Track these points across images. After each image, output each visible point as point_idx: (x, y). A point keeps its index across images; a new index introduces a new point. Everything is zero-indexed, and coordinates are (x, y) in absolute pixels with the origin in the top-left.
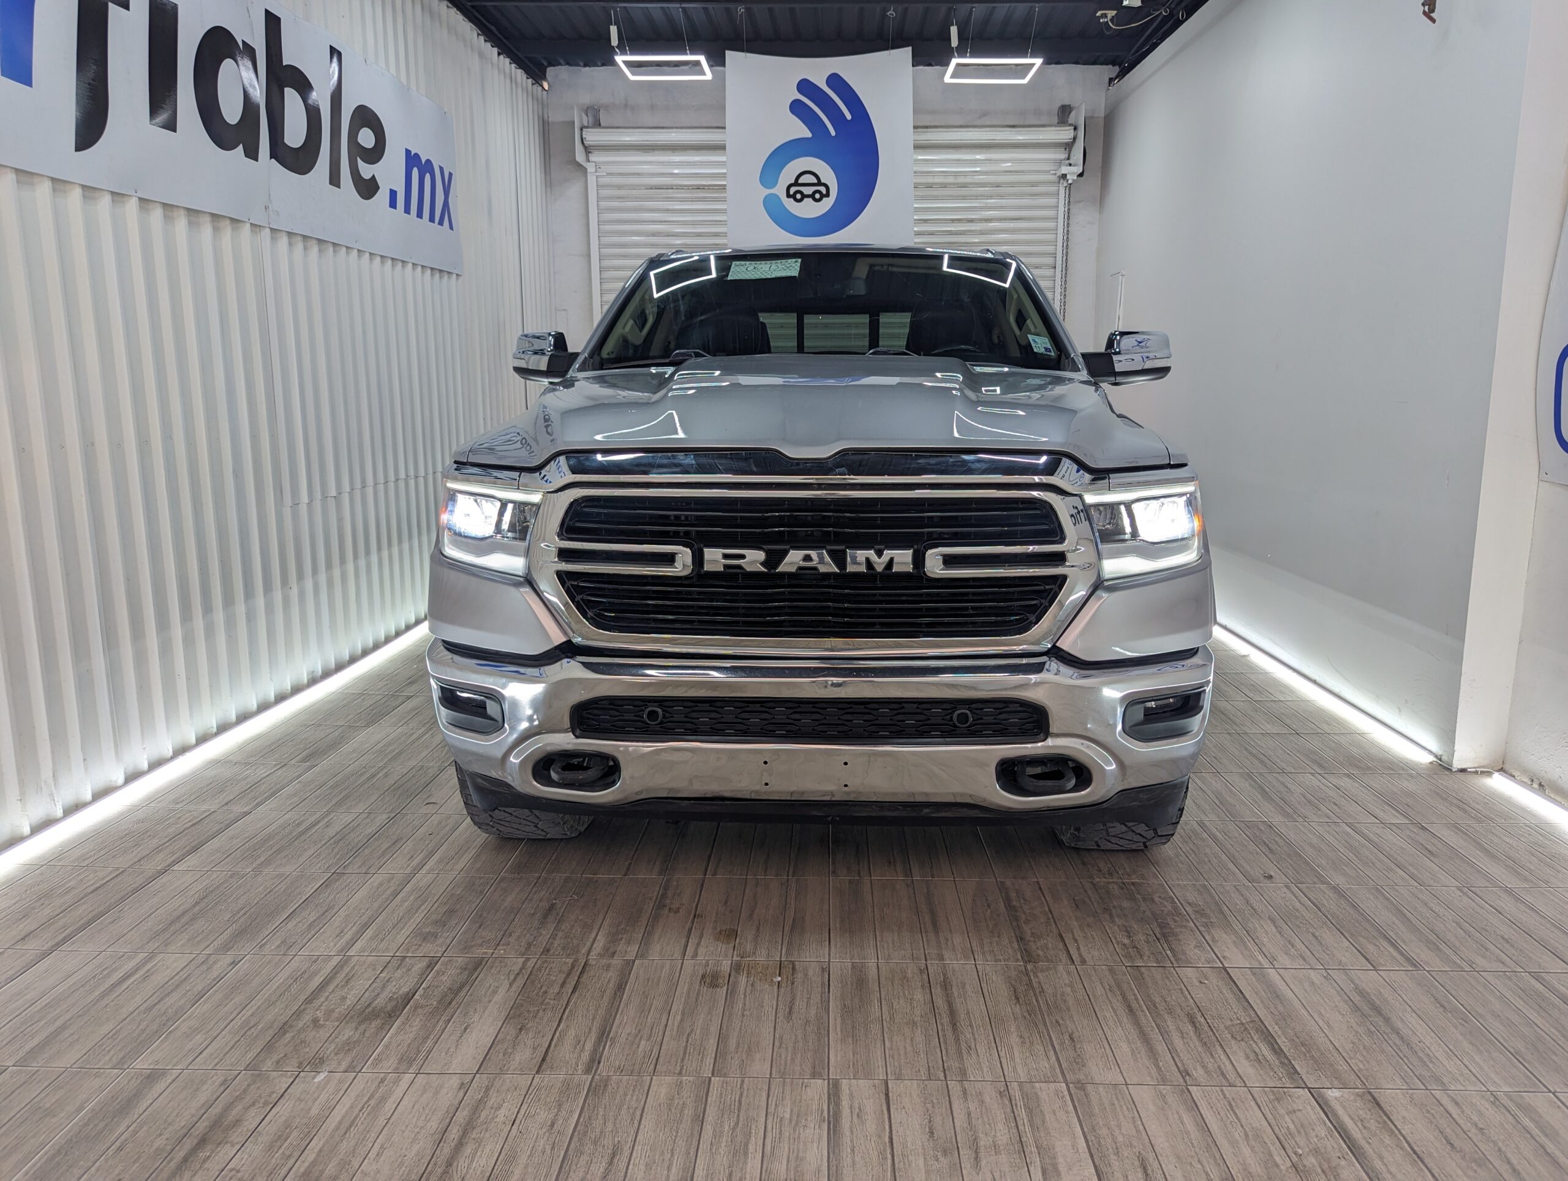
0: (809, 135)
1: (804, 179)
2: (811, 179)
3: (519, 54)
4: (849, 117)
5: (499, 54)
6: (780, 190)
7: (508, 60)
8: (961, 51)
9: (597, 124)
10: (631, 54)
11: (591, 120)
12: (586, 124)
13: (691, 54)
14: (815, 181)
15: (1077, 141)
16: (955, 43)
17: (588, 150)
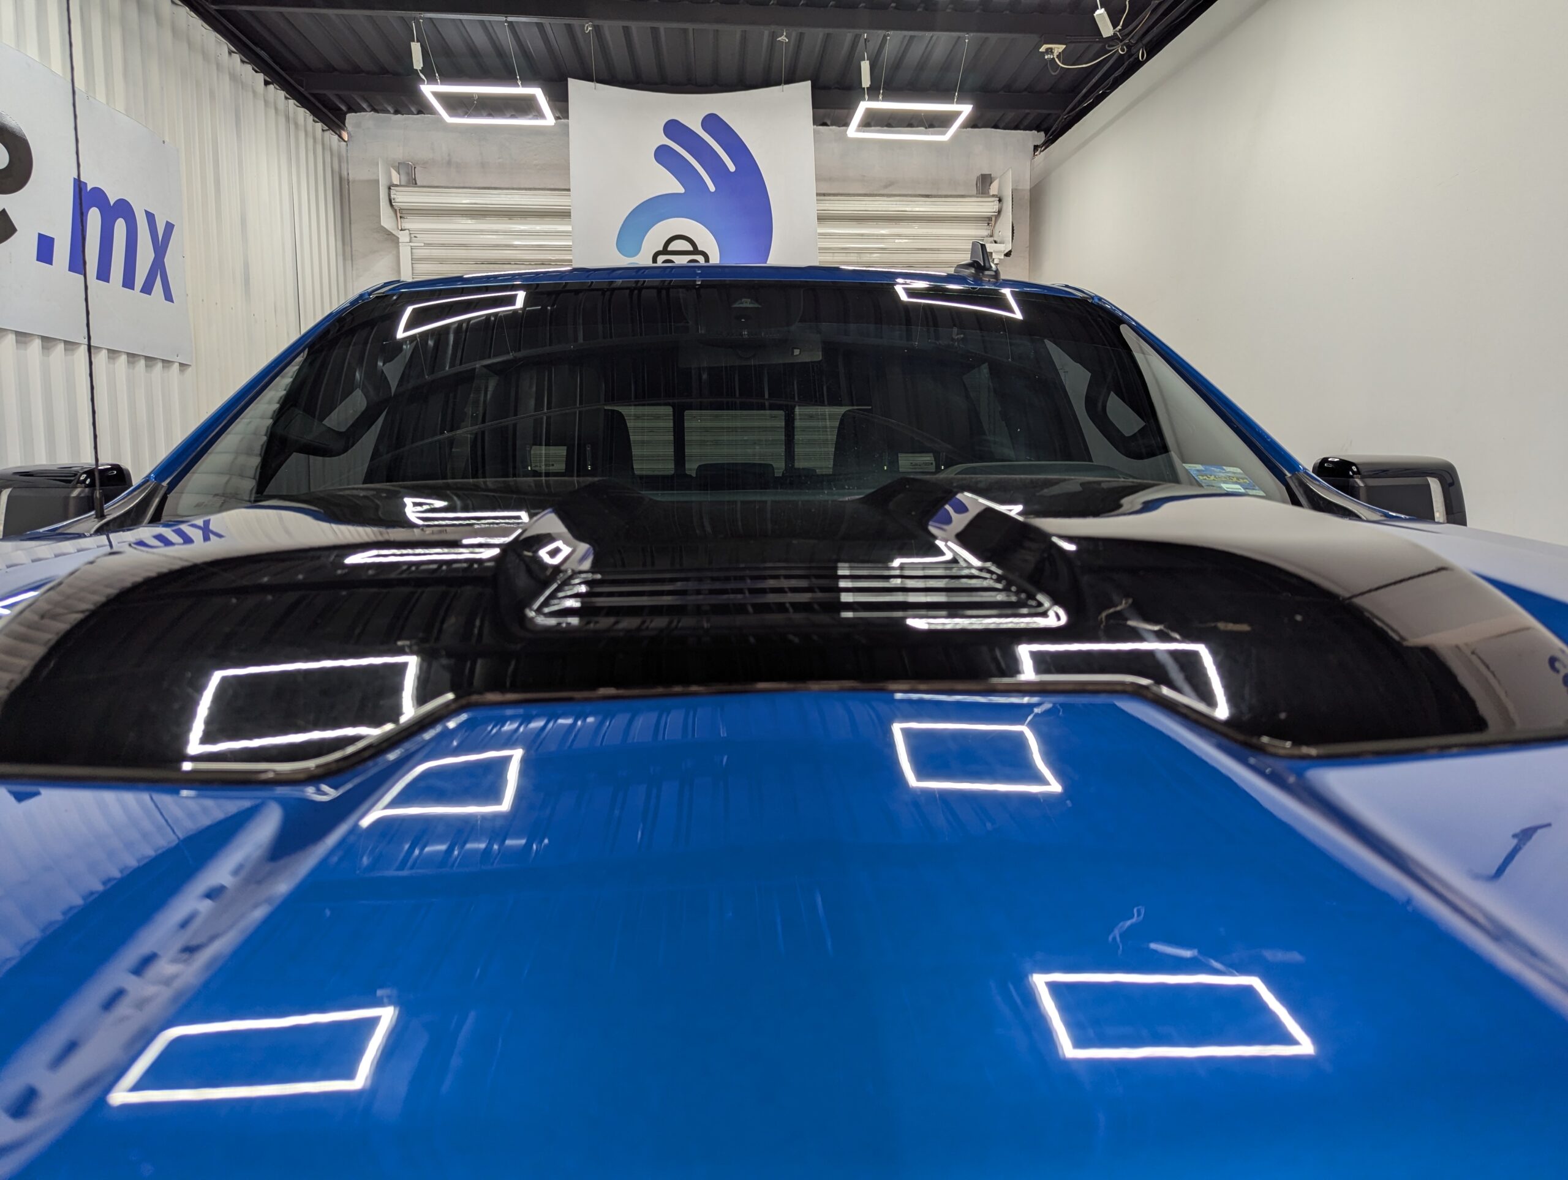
0: (679, 189)
1: (672, 247)
2: (685, 245)
3: (302, 90)
4: (732, 168)
5: (266, 83)
6: (642, 259)
7: (282, 94)
8: (874, 92)
9: (413, 182)
10: (441, 84)
11: (404, 177)
12: (396, 181)
13: (523, 85)
14: (690, 248)
15: (1003, 214)
16: (866, 82)
17: (400, 213)
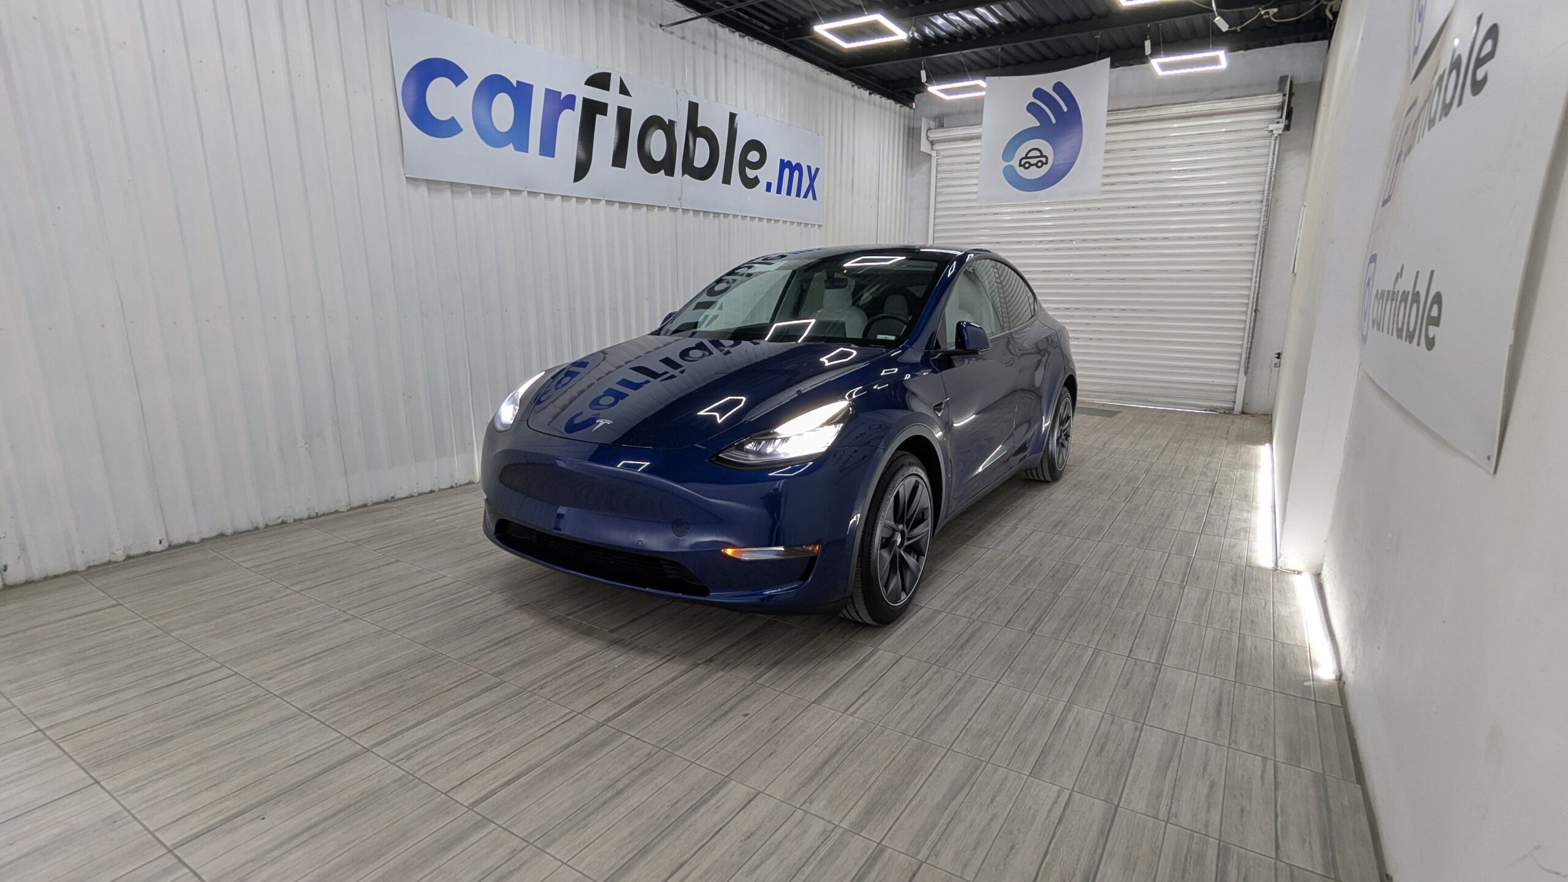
0: (1038, 124)
1: (1032, 154)
2: (1038, 153)
3: (888, 91)
4: (1065, 109)
5: (870, 94)
6: (1015, 162)
7: (878, 96)
8: (1157, 55)
9: (941, 126)
10: (938, 85)
11: (937, 123)
12: (933, 127)
13: (973, 80)
14: (1039, 154)
15: (1285, 103)
16: (1149, 50)
17: (932, 143)
